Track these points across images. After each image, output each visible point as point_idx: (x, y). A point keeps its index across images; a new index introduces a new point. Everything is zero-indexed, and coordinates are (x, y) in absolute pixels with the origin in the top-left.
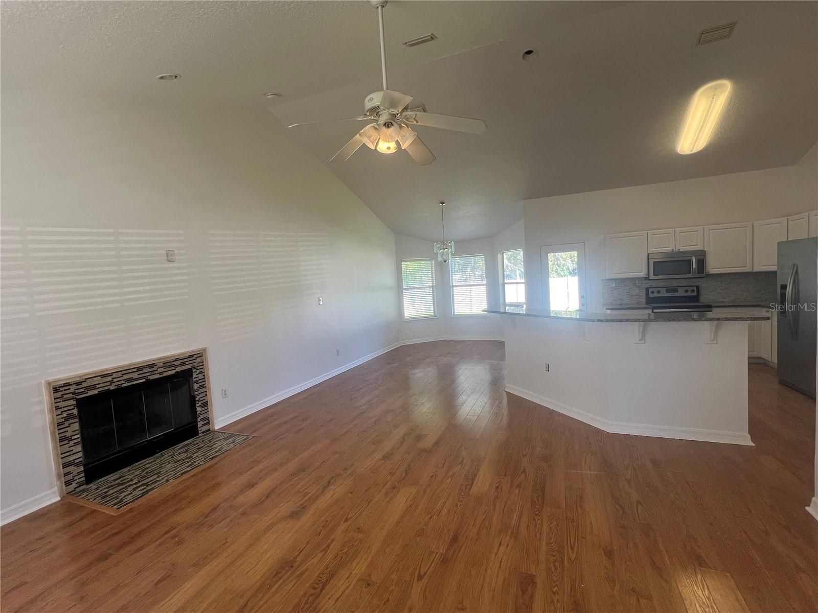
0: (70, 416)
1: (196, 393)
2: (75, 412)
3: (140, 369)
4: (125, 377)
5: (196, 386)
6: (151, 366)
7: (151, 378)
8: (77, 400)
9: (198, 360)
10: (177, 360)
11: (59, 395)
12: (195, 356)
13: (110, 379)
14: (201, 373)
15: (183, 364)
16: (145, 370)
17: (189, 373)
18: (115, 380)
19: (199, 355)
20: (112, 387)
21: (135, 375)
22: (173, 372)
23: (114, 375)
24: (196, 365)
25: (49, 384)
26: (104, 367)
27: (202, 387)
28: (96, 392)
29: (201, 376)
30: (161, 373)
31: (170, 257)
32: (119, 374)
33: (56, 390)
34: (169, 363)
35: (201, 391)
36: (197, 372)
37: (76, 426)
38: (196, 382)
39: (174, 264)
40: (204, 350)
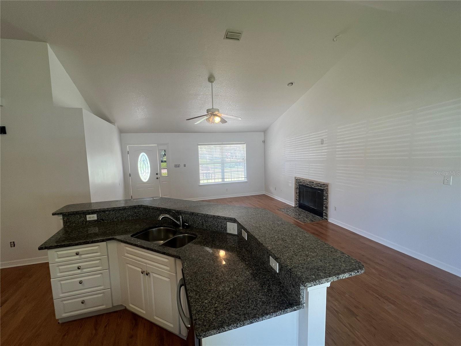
0: (297, 188)
1: (324, 201)
3: (310, 182)
4: (307, 183)
5: (324, 198)
6: (313, 182)
7: (312, 186)
8: (299, 184)
9: (326, 187)
10: (319, 184)
11: (296, 181)
12: (325, 185)
14: (326, 193)
15: (321, 186)
17: (322, 191)
18: (305, 183)
19: (326, 185)
22: (318, 188)
23: (305, 181)
24: (325, 189)
25: (295, 177)
26: (303, 178)
27: (326, 199)
28: (301, 184)
30: (314, 186)
31: (322, 142)
35: (326, 201)
36: (325, 192)
37: (298, 191)
38: (325, 196)
39: (323, 145)
40: (328, 184)
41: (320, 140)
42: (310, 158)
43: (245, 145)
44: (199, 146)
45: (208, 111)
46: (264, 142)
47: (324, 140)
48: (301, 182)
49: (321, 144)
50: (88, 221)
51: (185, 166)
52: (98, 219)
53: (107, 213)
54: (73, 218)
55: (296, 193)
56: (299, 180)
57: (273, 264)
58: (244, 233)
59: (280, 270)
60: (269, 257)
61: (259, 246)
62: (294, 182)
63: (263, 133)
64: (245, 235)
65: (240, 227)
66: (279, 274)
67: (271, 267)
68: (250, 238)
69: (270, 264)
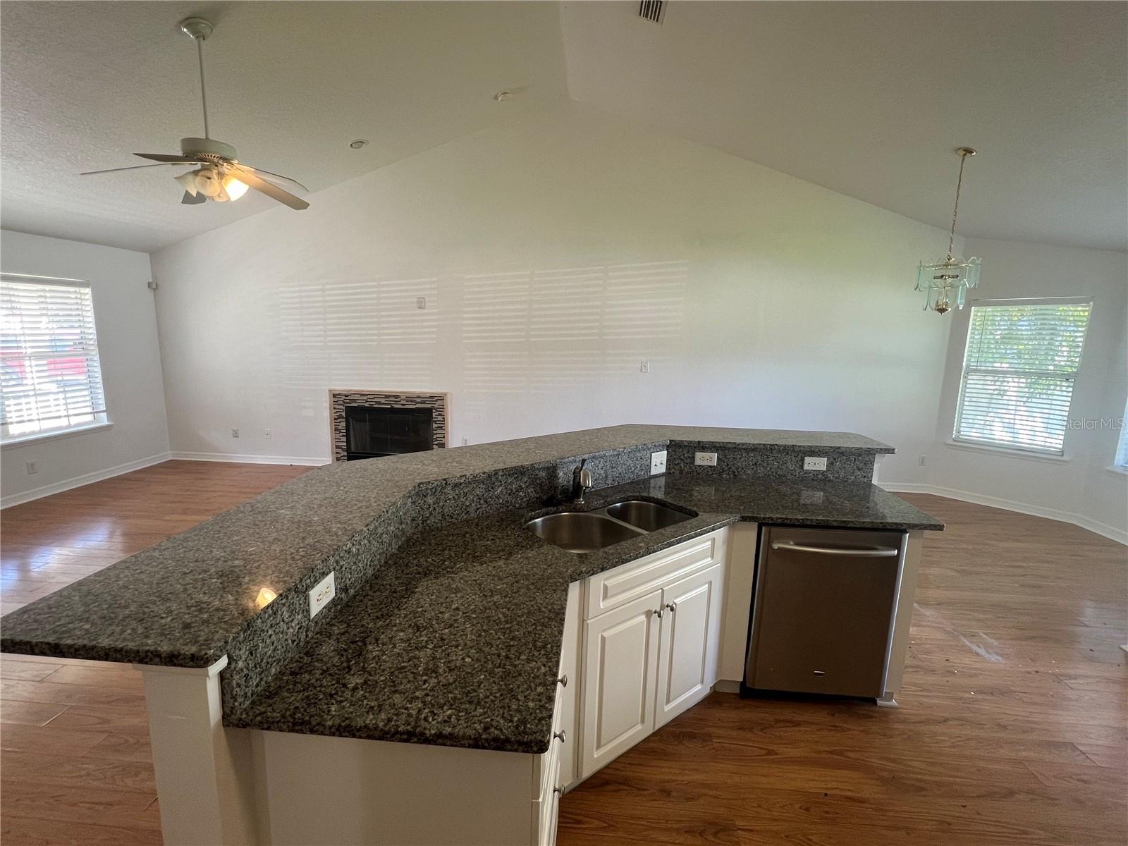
0: (340, 417)
1: (434, 432)
2: (344, 414)
3: (387, 397)
4: (376, 400)
5: (435, 426)
6: (397, 397)
7: (395, 406)
8: (346, 407)
9: (439, 402)
10: (419, 397)
11: (336, 400)
12: (436, 398)
13: (365, 398)
14: (440, 415)
15: (423, 402)
16: (391, 399)
17: (429, 411)
18: (369, 400)
20: (366, 405)
21: (383, 401)
22: (414, 407)
23: (369, 397)
24: (436, 406)
25: (330, 391)
26: (362, 389)
27: (441, 428)
28: (356, 405)
29: (440, 418)
30: (403, 405)
31: (421, 304)
32: (372, 397)
33: (334, 396)
34: (411, 398)
35: (438, 431)
36: (437, 413)
37: (344, 424)
38: (435, 422)
39: (426, 311)
40: (446, 395)
41: (415, 300)
43: (87, 290)
46: (154, 287)
47: (427, 299)
48: (354, 401)
49: (419, 308)
50: (313, 620)
52: (336, 590)
53: (354, 551)
54: (270, 636)
55: (336, 430)
56: (346, 396)
57: (815, 464)
58: (707, 455)
59: (830, 465)
60: (803, 460)
61: (768, 457)
62: (327, 405)
63: (147, 256)
64: (706, 459)
65: (685, 452)
66: (827, 470)
67: (808, 472)
68: (732, 456)
69: (806, 467)
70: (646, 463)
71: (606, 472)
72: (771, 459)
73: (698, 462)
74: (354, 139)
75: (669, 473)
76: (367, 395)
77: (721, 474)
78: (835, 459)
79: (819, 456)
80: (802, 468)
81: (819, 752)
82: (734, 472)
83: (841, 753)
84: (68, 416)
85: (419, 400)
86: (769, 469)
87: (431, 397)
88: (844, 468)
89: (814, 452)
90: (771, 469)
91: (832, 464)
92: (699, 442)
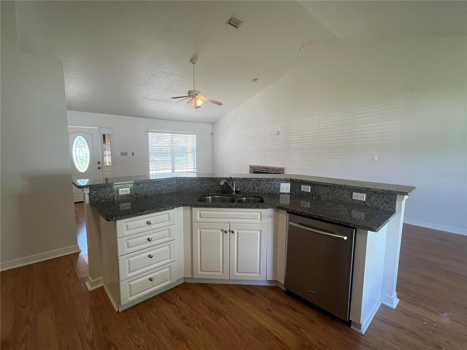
3: (266, 168)
4: (262, 169)
6: (269, 168)
8: (254, 171)
9: (282, 171)
10: (275, 169)
11: (251, 168)
12: (281, 169)
13: (259, 168)
20: (259, 171)
21: (264, 170)
22: (274, 172)
23: (260, 168)
25: (249, 165)
26: (258, 165)
28: (256, 171)
31: (278, 133)
32: (261, 168)
34: (273, 169)
39: (279, 136)
40: (284, 168)
41: (277, 132)
42: (267, 147)
43: (195, 136)
44: (149, 133)
45: (190, 92)
46: (212, 134)
47: (280, 132)
48: (256, 169)
49: (277, 135)
50: (120, 196)
51: (133, 154)
52: (131, 193)
53: (141, 186)
54: (103, 193)
56: (254, 167)
57: (358, 196)
58: (306, 187)
59: (368, 198)
60: (352, 194)
61: (334, 190)
62: (248, 170)
63: (211, 125)
64: (307, 189)
65: (297, 184)
66: (366, 201)
67: (354, 200)
68: (317, 188)
69: (354, 198)
70: (278, 187)
71: (254, 187)
72: (335, 191)
73: (302, 190)
74: (254, 78)
75: (291, 193)
76: (259, 167)
77: (312, 196)
78: (371, 195)
79: (361, 192)
80: (352, 198)
81: (290, 322)
82: (318, 196)
83: (298, 327)
84: (188, 169)
85: (275, 170)
86: (334, 196)
87: (280, 169)
88: (377, 200)
89: (359, 190)
90: (336, 196)
91: (369, 198)
92: (301, 180)
